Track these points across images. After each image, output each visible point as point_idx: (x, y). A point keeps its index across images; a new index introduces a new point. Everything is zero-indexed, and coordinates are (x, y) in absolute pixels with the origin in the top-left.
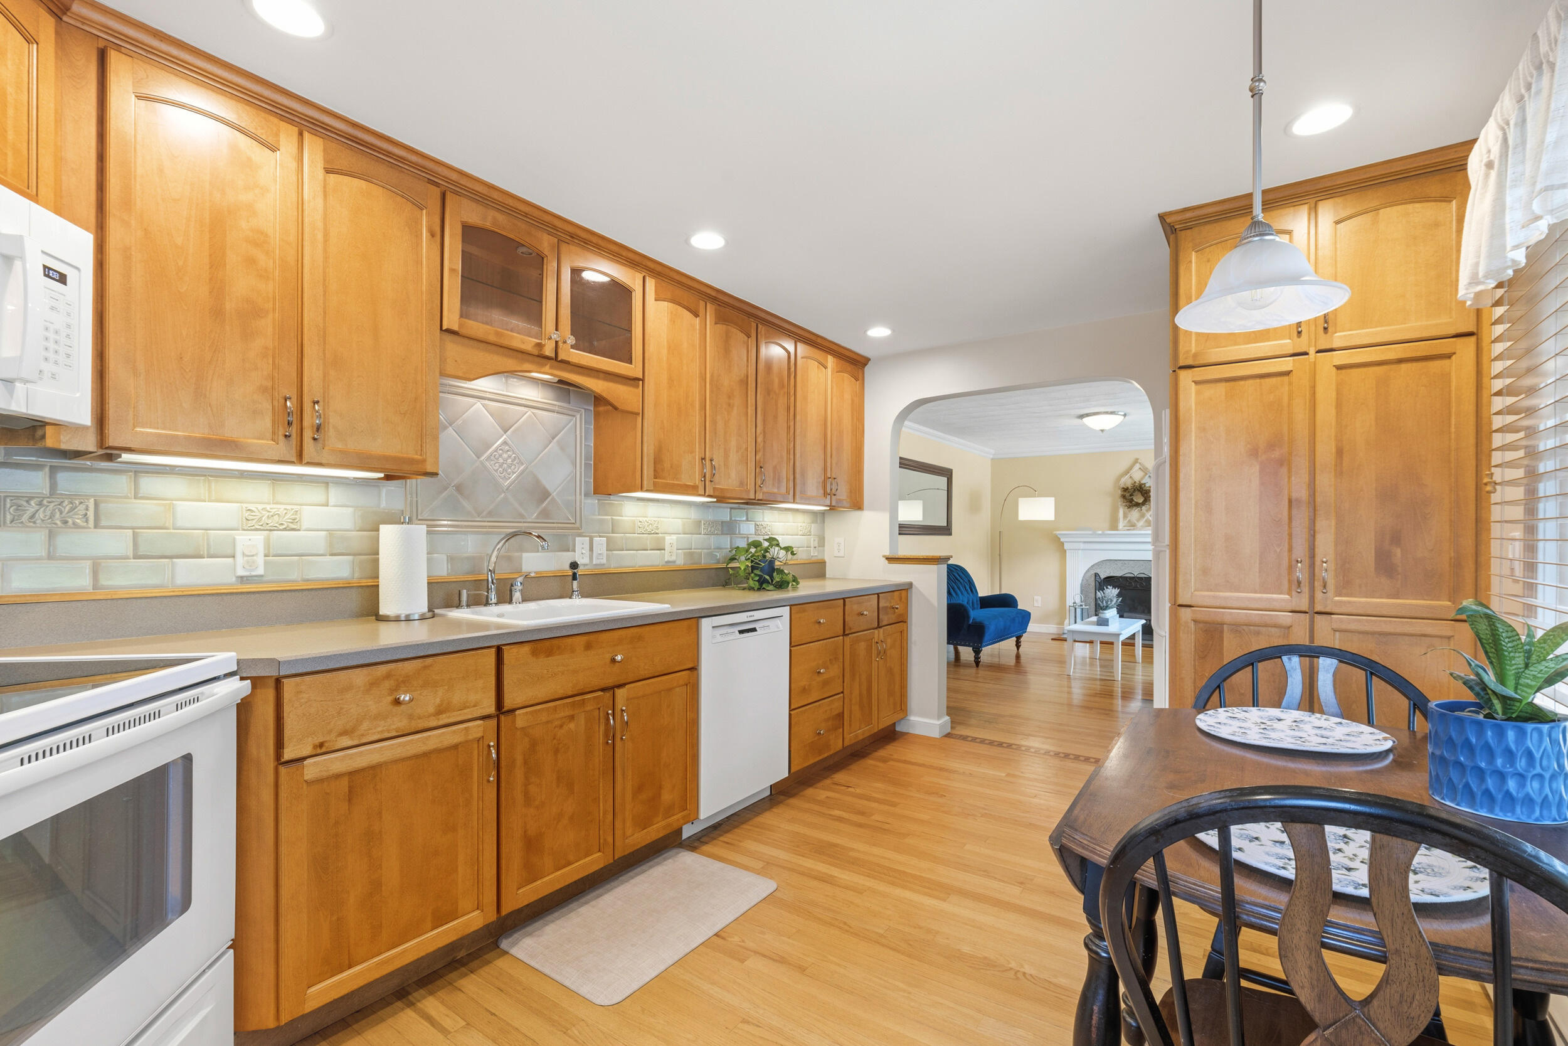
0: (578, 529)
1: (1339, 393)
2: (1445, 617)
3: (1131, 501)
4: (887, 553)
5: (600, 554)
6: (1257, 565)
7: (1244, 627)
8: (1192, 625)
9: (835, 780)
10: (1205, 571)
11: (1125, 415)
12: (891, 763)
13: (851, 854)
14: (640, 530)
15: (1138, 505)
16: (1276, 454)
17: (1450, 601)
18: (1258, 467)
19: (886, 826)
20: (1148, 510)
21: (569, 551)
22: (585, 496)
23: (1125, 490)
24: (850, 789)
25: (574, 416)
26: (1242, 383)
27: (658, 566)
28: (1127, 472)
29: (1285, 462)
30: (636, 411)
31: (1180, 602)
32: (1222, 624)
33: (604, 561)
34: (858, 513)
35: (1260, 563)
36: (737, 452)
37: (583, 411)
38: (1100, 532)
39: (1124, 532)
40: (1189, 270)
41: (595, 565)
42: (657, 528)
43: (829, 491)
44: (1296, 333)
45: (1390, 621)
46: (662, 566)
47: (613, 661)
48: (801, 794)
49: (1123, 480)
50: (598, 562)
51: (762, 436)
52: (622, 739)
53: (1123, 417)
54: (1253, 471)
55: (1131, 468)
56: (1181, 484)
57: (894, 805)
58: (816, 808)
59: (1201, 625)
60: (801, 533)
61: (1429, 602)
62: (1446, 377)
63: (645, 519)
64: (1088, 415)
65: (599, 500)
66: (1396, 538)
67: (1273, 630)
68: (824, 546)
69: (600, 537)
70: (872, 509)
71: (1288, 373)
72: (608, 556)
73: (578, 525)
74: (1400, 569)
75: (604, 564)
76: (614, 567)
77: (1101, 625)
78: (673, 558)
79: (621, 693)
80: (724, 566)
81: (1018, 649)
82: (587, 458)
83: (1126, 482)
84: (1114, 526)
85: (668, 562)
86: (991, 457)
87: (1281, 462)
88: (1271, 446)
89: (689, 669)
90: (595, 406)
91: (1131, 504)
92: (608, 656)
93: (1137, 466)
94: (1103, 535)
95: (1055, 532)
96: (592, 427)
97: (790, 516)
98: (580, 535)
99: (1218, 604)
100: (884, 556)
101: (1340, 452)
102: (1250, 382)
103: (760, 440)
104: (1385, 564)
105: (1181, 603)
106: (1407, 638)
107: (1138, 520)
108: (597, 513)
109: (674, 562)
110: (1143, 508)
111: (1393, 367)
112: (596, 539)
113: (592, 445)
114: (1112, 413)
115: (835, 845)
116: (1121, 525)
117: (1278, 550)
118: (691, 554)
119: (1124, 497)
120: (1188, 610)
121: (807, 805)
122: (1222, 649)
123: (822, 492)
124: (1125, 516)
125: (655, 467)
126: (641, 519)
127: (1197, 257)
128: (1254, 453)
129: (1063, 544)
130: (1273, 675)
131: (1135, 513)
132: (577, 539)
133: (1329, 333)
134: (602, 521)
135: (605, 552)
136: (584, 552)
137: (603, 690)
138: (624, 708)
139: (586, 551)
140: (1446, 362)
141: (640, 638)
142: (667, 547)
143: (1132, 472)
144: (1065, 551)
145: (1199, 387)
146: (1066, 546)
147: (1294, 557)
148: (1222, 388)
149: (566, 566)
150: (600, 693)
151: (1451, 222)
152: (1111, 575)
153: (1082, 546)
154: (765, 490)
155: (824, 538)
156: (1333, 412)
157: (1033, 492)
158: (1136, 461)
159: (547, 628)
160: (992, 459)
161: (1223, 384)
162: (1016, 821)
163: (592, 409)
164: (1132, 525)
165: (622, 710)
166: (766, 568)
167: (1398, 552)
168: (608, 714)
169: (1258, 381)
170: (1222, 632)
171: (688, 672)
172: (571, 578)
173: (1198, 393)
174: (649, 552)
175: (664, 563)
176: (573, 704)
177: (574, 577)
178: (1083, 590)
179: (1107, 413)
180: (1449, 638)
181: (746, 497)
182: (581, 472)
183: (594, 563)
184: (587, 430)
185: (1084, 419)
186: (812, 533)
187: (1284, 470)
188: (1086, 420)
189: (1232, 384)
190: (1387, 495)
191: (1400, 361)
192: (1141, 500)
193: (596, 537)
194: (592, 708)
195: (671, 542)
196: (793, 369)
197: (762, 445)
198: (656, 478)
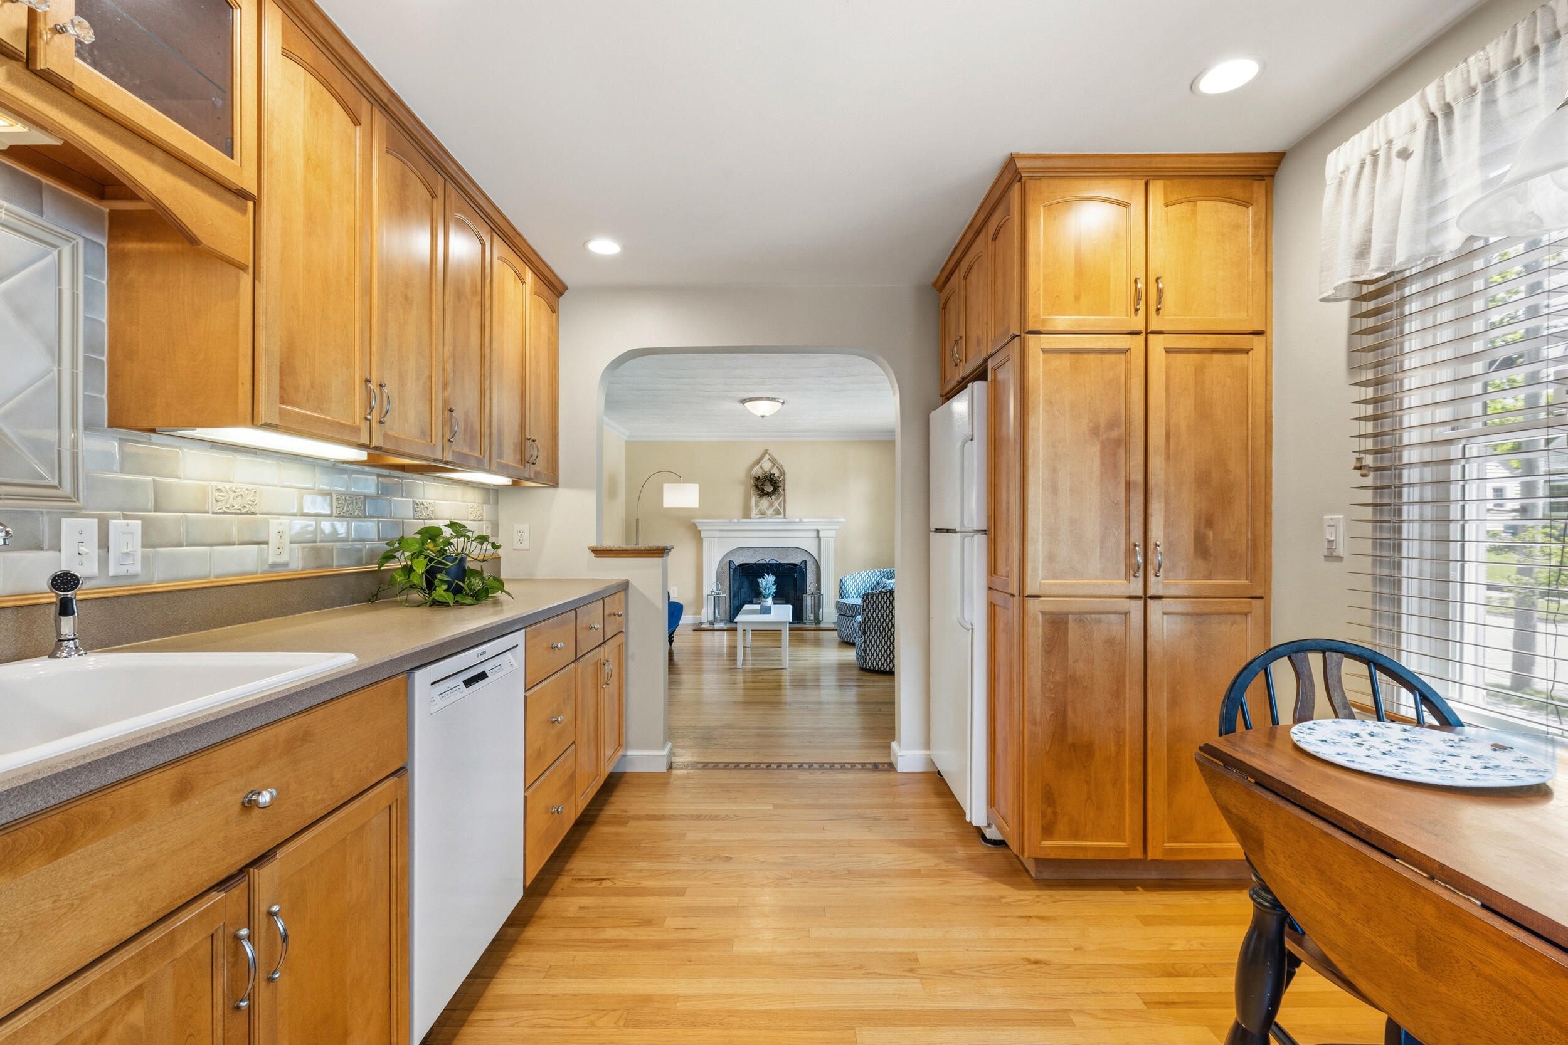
0: (67, 499)
1: (1167, 374)
2: (1242, 595)
3: (763, 490)
4: (594, 544)
5: (127, 554)
6: (1098, 549)
7: (1088, 616)
8: (1040, 617)
9: (574, 872)
10: (1051, 558)
11: (783, 403)
12: (632, 823)
13: (681, 1006)
14: (217, 507)
15: (768, 494)
16: (1115, 434)
17: (1247, 580)
18: (1099, 447)
19: (694, 935)
20: (777, 499)
21: (40, 548)
22: (86, 428)
23: (757, 479)
24: (605, 884)
25: (55, 246)
26: (1085, 356)
27: (256, 573)
28: (758, 461)
29: (1123, 442)
30: (241, 259)
31: (1029, 592)
32: (1067, 614)
33: (137, 568)
34: (551, 491)
35: (1101, 548)
36: (418, 379)
37: (81, 241)
38: (736, 520)
39: (758, 520)
40: (1038, 223)
41: (115, 577)
42: (253, 503)
43: (527, 459)
44: (1133, 311)
45: (1206, 602)
46: (263, 573)
47: (249, 805)
48: (537, 913)
49: (755, 469)
50: (122, 570)
51: (451, 361)
52: (271, 980)
53: (781, 405)
54: (1094, 450)
55: (761, 459)
56: (1030, 461)
57: (680, 892)
58: (576, 934)
59: (1047, 617)
60: (471, 517)
61: (1233, 581)
62: (1244, 372)
63: (228, 486)
64: (750, 400)
65: (122, 441)
66: (1210, 523)
67: (1112, 617)
68: (497, 536)
69: (126, 517)
70: (572, 485)
71: (1125, 351)
72: (145, 559)
73: (67, 489)
74: (1212, 551)
75: (135, 576)
76: (159, 578)
77: (764, 613)
78: (284, 558)
79: (263, 876)
80: (375, 567)
81: (671, 645)
82: (90, 347)
83: (757, 471)
84: (747, 514)
85: (274, 566)
86: (625, 438)
87: (1118, 442)
88: (1112, 425)
89: (393, 774)
90: (112, 238)
91: (763, 494)
92: (234, 800)
93: (767, 457)
94: (738, 523)
95: (693, 520)
96: (105, 282)
97: (458, 491)
98: (73, 513)
99: (1065, 593)
100: (589, 548)
101: (1168, 436)
102: (1092, 356)
103: (449, 366)
104: (1201, 548)
105: (1029, 594)
106: (1217, 616)
107: (768, 509)
108: (116, 467)
109: (286, 565)
110: (773, 497)
111: (1207, 355)
112: (116, 525)
113: (105, 320)
114: (774, 399)
115: (647, 999)
116: (754, 512)
117: (1117, 534)
118: (316, 551)
119: (756, 486)
120: (1036, 600)
121: (560, 934)
122: (1066, 642)
123: (519, 457)
124: (757, 505)
125: (281, 380)
126: (220, 486)
127: (1044, 213)
128: (1095, 431)
129: (699, 532)
130: (1112, 664)
131: (765, 502)
132: (66, 522)
133: (1160, 315)
134: (129, 486)
135: (139, 550)
136: (83, 549)
137: (222, 885)
138: (275, 908)
139: (91, 548)
140: (1244, 357)
141: (305, 737)
142: (273, 539)
143: (762, 462)
144: (702, 539)
145: (1047, 356)
146: (703, 534)
147: (1132, 540)
148: (1066, 359)
149: (43, 583)
150: (217, 897)
151: (1248, 227)
152: (745, 562)
153: (718, 534)
154: (455, 448)
155: (498, 524)
156: (1163, 394)
157: (679, 478)
158: (766, 452)
159: (55, 777)
160: (626, 441)
161: (1069, 356)
162: (832, 872)
163: (105, 244)
164: (763, 514)
165: (271, 914)
166: (454, 570)
167: (1211, 534)
168: (237, 939)
169: (1100, 356)
170: (1067, 623)
171: (393, 779)
172: (54, 610)
173: (1045, 361)
174: (236, 547)
175: (266, 567)
176: (142, 959)
177: (65, 608)
178: (719, 578)
179: (768, 399)
180: (1246, 614)
181: (430, 455)
182: (74, 377)
183: (111, 573)
184: (89, 287)
185: (746, 404)
186: (484, 518)
187: (1122, 452)
188: (748, 405)
189: (1076, 356)
190: (1202, 480)
191: (1214, 351)
192: (770, 489)
193: (116, 517)
194: (195, 941)
195: (281, 528)
196: (488, 270)
197: (451, 375)
198: (283, 403)
